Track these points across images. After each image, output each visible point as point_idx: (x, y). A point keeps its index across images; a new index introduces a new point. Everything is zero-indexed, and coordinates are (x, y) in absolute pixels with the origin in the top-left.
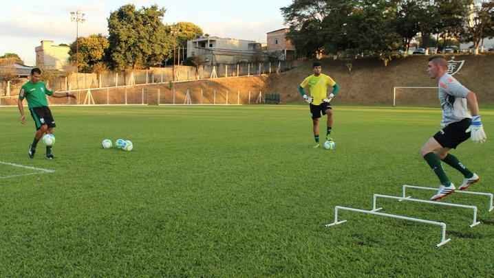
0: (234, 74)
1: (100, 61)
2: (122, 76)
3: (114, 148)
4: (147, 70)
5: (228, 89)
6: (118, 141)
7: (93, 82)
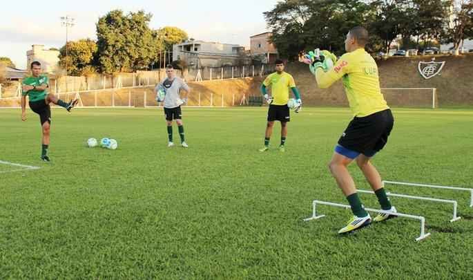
0: (218, 77)
1: (88, 64)
2: (110, 79)
4: (134, 74)
7: (82, 85)
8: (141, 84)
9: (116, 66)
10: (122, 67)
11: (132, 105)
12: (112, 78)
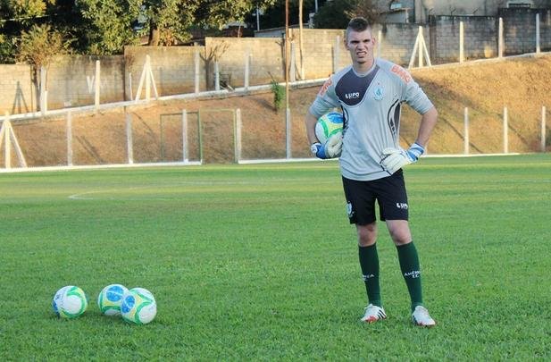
0: (488, 51)
1: (40, 21)
2: (115, 70)
3: (94, 315)
4: (197, 48)
5: (470, 104)
6: (106, 290)
7: (19, 93)
8: (224, 85)
9: (135, 24)
10: (154, 26)
11: (194, 156)
12: (123, 67)
